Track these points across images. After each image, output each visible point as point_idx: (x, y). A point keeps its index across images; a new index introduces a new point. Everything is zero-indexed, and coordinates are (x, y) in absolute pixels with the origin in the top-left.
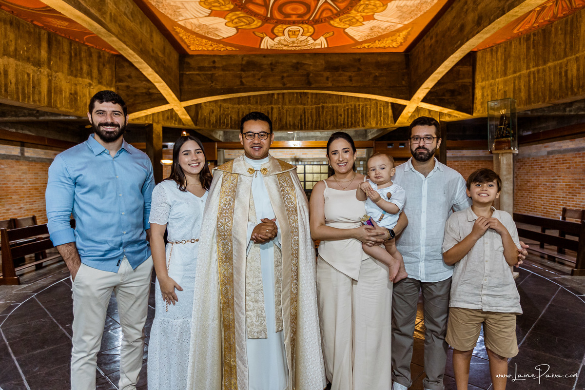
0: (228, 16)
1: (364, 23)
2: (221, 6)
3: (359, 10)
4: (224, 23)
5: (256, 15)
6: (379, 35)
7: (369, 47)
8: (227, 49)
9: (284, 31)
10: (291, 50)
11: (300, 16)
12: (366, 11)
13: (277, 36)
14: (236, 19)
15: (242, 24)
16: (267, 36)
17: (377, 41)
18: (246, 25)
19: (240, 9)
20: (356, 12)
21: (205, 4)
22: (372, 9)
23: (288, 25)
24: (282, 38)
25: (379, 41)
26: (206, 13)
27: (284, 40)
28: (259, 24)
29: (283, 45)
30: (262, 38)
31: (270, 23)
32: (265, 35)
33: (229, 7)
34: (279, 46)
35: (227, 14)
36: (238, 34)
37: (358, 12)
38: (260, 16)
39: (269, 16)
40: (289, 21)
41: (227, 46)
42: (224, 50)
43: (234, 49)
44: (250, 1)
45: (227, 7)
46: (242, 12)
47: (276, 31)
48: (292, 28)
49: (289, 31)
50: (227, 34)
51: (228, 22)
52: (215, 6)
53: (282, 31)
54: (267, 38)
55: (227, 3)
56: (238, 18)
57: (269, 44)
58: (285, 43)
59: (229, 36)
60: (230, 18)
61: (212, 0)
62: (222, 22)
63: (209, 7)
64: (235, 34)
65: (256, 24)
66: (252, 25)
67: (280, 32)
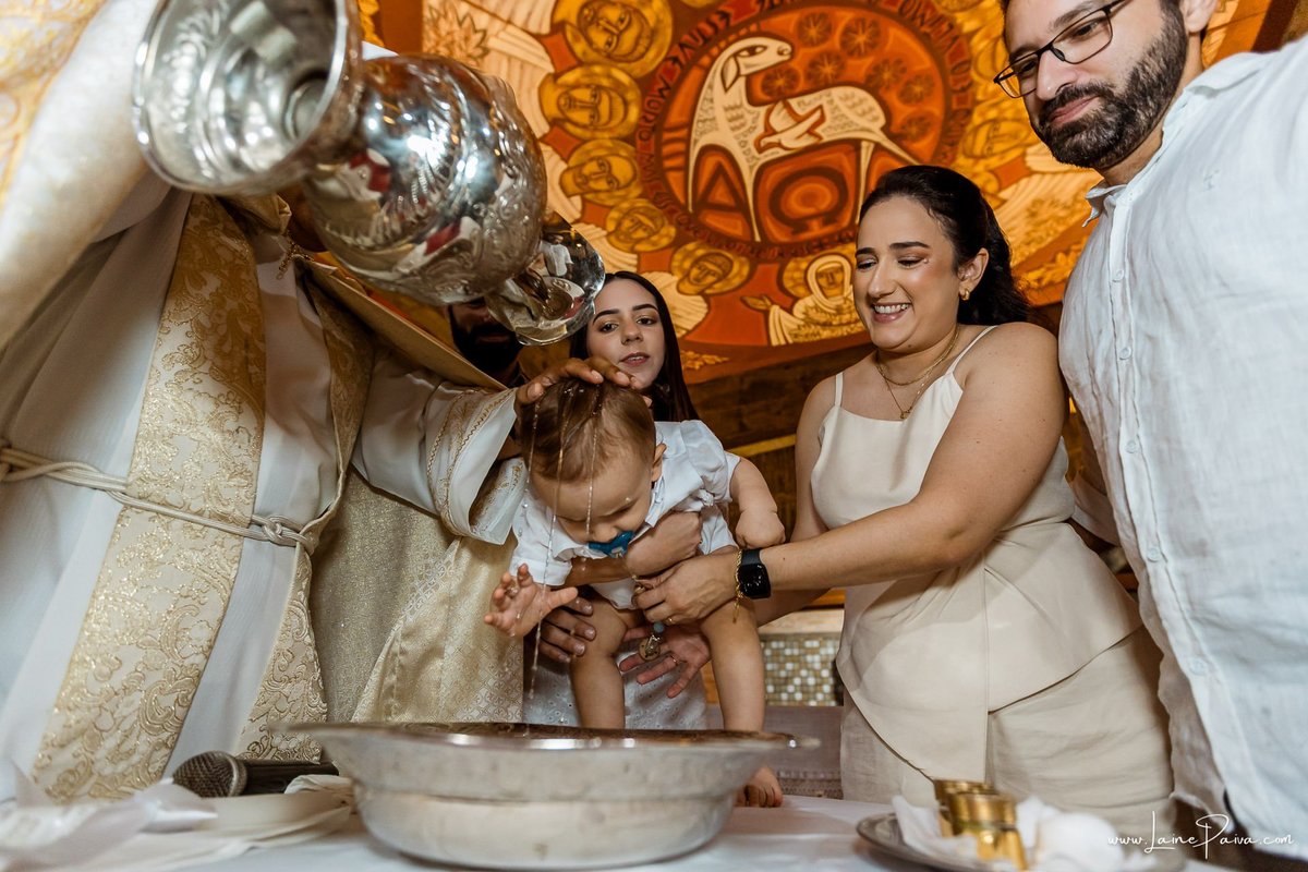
0: (675, 264)
1: (1004, 194)
2: (649, 237)
3: (977, 151)
4: (674, 286)
5: (728, 242)
6: (1061, 229)
7: (1044, 282)
8: (706, 364)
9: (805, 280)
10: (842, 339)
11: (830, 217)
12: (998, 147)
13: (796, 299)
14: (692, 266)
15: (710, 279)
16: (773, 303)
17: (1060, 256)
18: (719, 280)
19: (691, 234)
20: (971, 161)
21: (618, 239)
22: (1014, 136)
23: (811, 257)
24: (808, 301)
25: (1067, 253)
26: (630, 265)
27: (816, 307)
28: (746, 270)
29: (818, 324)
30: (766, 313)
31: (767, 261)
32: (768, 303)
33: (667, 235)
34: (811, 331)
35: (671, 258)
36: (712, 313)
37: (977, 158)
38: (738, 245)
39: (758, 239)
40: (809, 242)
41: (702, 354)
42: (701, 367)
43: (718, 360)
44: (703, 202)
45: (662, 237)
46: (699, 242)
47: (788, 284)
48: (823, 265)
49: (819, 275)
50: (691, 317)
51: (681, 281)
52: (639, 241)
53: (802, 281)
54: (775, 311)
55: (659, 222)
56: (696, 262)
57: (788, 328)
58: (822, 318)
59: (695, 323)
60: (680, 268)
61: (627, 224)
62: (669, 285)
63: (630, 245)
64: (707, 314)
65: (739, 273)
66: (730, 276)
67: (799, 284)
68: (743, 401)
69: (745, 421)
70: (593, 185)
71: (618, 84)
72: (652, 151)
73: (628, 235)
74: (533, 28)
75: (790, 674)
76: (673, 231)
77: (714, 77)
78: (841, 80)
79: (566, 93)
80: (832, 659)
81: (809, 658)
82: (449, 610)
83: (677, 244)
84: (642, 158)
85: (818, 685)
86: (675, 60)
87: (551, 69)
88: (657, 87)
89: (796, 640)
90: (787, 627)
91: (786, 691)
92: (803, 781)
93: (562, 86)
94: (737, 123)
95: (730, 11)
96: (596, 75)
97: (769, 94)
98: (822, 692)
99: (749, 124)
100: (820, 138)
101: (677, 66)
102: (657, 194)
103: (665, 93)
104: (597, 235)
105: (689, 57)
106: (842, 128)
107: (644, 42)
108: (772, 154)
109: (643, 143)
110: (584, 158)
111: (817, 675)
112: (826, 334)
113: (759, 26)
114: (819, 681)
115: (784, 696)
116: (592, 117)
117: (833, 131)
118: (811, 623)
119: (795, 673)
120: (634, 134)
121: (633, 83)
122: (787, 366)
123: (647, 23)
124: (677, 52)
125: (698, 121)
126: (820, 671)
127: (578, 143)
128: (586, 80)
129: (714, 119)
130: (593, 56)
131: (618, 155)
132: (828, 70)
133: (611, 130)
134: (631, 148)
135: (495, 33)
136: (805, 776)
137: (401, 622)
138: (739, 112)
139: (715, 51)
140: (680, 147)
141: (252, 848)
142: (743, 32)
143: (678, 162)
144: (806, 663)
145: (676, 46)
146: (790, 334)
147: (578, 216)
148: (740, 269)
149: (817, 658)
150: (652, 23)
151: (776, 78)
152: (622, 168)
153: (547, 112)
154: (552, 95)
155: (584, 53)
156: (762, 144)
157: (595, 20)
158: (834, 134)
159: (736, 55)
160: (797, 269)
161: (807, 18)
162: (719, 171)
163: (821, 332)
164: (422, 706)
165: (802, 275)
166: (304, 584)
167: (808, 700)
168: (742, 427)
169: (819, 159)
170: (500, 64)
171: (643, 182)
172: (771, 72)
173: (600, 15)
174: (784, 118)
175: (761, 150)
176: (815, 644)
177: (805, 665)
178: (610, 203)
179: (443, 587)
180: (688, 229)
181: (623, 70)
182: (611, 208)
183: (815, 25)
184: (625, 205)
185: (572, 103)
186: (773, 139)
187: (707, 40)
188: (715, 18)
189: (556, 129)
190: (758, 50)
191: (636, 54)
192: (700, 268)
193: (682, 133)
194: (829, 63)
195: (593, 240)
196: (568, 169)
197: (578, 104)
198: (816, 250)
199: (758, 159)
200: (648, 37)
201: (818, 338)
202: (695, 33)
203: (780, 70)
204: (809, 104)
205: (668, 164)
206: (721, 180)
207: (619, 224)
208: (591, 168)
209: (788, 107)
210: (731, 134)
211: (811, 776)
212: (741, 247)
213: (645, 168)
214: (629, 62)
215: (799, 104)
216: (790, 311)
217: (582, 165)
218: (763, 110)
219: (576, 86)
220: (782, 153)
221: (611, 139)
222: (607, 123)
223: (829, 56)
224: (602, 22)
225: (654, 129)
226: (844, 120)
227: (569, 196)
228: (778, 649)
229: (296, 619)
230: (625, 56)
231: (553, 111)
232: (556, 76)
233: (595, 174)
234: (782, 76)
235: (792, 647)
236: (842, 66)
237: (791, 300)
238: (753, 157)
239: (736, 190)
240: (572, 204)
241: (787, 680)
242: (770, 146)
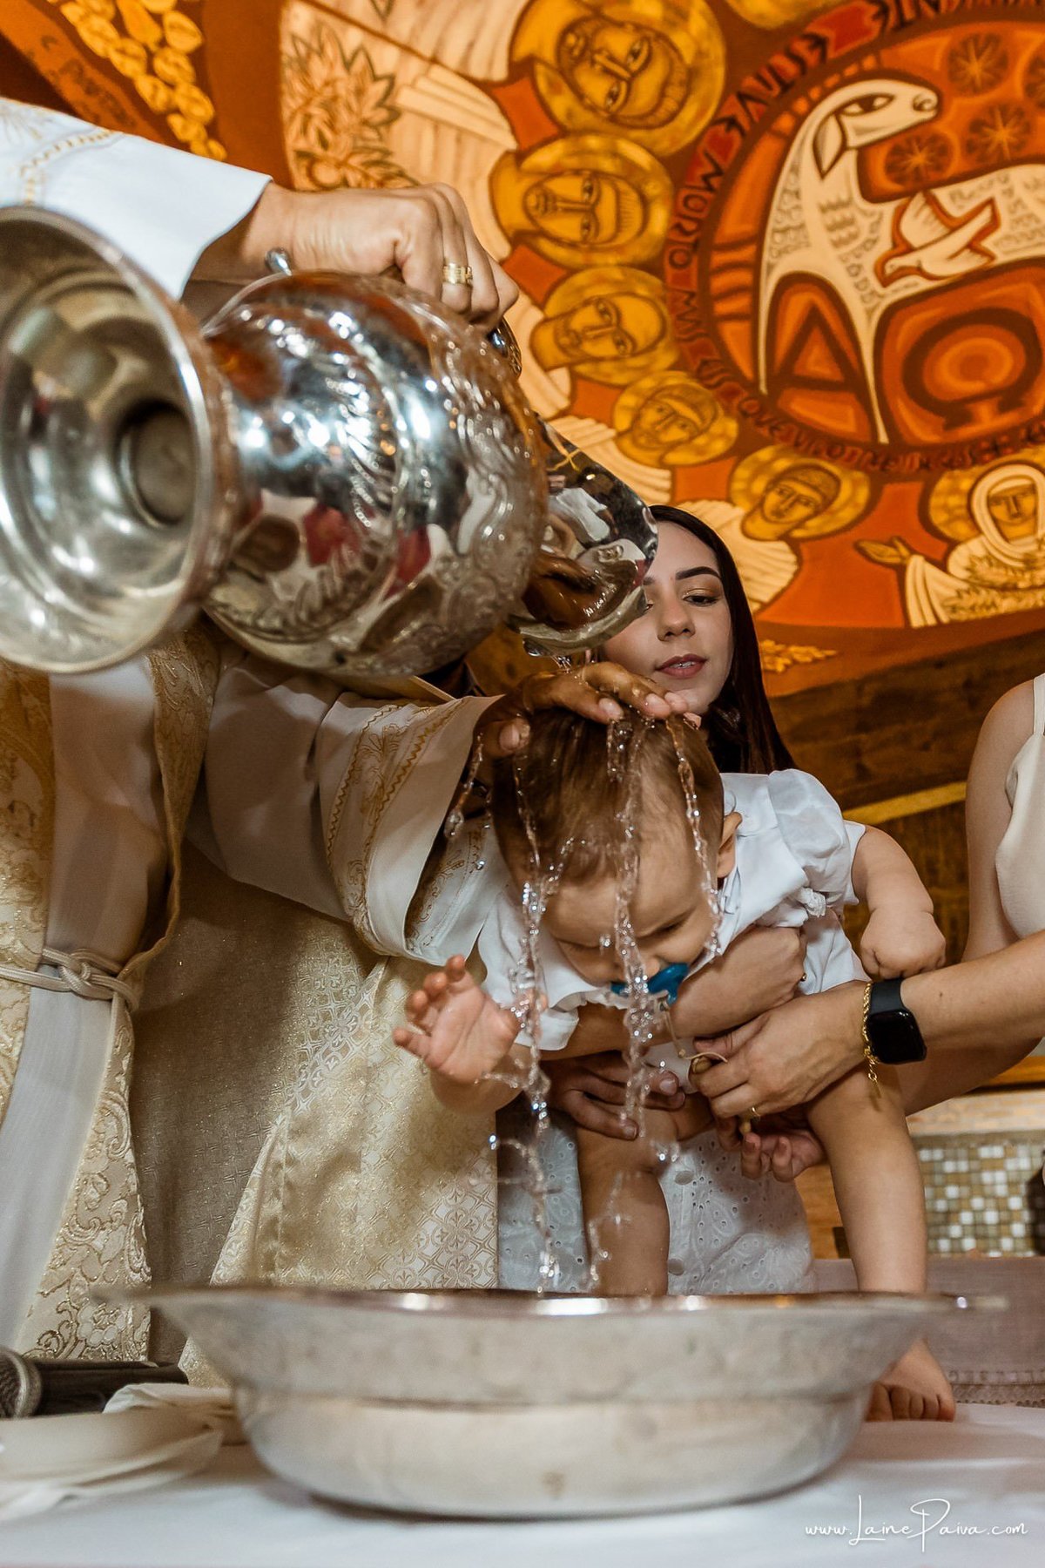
0: (738, 486)
2: (692, 438)
4: (736, 526)
5: (832, 446)
9: (969, 507)
13: (952, 544)
14: (767, 490)
15: (800, 512)
16: (913, 552)
18: (816, 513)
19: (765, 432)
21: (636, 443)
24: (975, 547)
27: (989, 558)
28: (863, 495)
29: (992, 586)
30: (900, 570)
31: (901, 478)
32: (904, 551)
33: (723, 435)
34: (980, 601)
35: (730, 478)
38: (849, 450)
39: (883, 437)
40: (974, 443)
41: (788, 644)
42: (787, 667)
43: (818, 655)
44: (786, 376)
45: (714, 438)
46: (780, 446)
47: (938, 518)
48: (997, 484)
49: (992, 501)
50: (768, 580)
51: (749, 515)
52: (673, 446)
53: (963, 511)
54: (917, 566)
55: (708, 413)
56: (776, 481)
57: (938, 595)
58: (1000, 577)
59: (777, 590)
60: (747, 492)
61: (651, 416)
62: (728, 524)
63: (656, 454)
64: (796, 574)
65: (851, 500)
66: (837, 504)
67: (958, 518)
68: (862, 727)
69: (867, 762)
70: (590, 348)
71: (630, 168)
72: (694, 286)
73: (653, 436)
74: (478, 71)
75: (954, 1206)
76: (732, 427)
77: (801, 152)
78: (1023, 154)
79: (538, 185)
80: (1027, 1177)
81: (987, 1177)
82: (367, 1088)
83: (740, 450)
84: (675, 300)
85: (1004, 1224)
86: (732, 122)
87: (510, 144)
88: (700, 172)
89: (962, 1145)
90: (948, 1122)
91: (947, 1236)
92: (979, 1386)
93: (530, 173)
94: (843, 234)
95: (829, 33)
96: (591, 152)
97: (899, 180)
98: (1010, 1235)
99: (865, 235)
100: (992, 257)
101: (735, 135)
102: (705, 363)
103: (715, 182)
104: (599, 438)
105: (756, 118)
106: (1030, 239)
107: (675, 92)
108: (907, 287)
109: (676, 271)
110: (573, 301)
111: (1001, 1204)
112: (1007, 605)
113: (878, 60)
114: (1004, 1215)
115: (944, 1245)
116: (586, 227)
117: (1013, 245)
118: (988, 1116)
119: (962, 1203)
120: (661, 256)
121: (657, 164)
122: (940, 664)
123: (680, 58)
124: (734, 109)
125: (776, 231)
126: (1005, 1199)
127: (563, 273)
128: (573, 162)
129: (802, 226)
130: (585, 118)
131: (633, 294)
132: (1003, 135)
133: (620, 249)
134: (656, 281)
135: (409, 81)
136: (983, 1378)
137: (288, 1109)
138: (847, 213)
139: (801, 106)
140: (744, 277)
141: (68, 1498)
142: (851, 71)
143: (740, 304)
144: (982, 1185)
145: (733, 99)
146: (943, 606)
147: (563, 403)
148: (853, 493)
149: (1000, 1176)
150: (688, 57)
151: (912, 152)
152: (641, 318)
153: (504, 223)
154: (514, 189)
155: (570, 115)
156: (889, 270)
157: (587, 54)
158: (1014, 251)
159: (838, 112)
160: (954, 491)
161: (965, 44)
162: (813, 319)
163: (998, 601)
164: (326, 1253)
165: (964, 502)
166: (125, 1062)
167: (986, 1250)
168: (862, 772)
169: (987, 295)
170: (419, 137)
171: (678, 341)
172: (901, 141)
173: (597, 45)
174: (925, 222)
175: (886, 281)
176: (997, 1151)
177: (979, 1189)
178: (620, 379)
179: (356, 1049)
180: (759, 424)
181: (639, 143)
182: (622, 388)
183: (978, 55)
184: (647, 384)
185: (550, 203)
186: (909, 260)
187: (786, 87)
188: (801, 47)
189: (523, 250)
190: (879, 102)
191: (662, 114)
192: (781, 492)
193: (747, 253)
194: (1005, 124)
195: (591, 446)
196: (546, 321)
197: (559, 204)
198: (987, 457)
199: (882, 297)
200: (681, 84)
201: (993, 611)
202: (768, 76)
203: (918, 140)
204: (971, 196)
205: (722, 308)
206: (816, 334)
207: (637, 418)
208: (586, 318)
209: (932, 202)
210: (833, 253)
211: (993, 1378)
212: (854, 453)
213: (680, 317)
214: (649, 128)
215: (952, 197)
216: (942, 566)
217: (571, 313)
218: (888, 209)
219: (556, 172)
220: (924, 285)
221: (621, 265)
222: (614, 237)
223: (1005, 111)
224: (599, 58)
225: (695, 245)
226: (1033, 225)
227: (547, 369)
228: (932, 1162)
229: (113, 1123)
230: (642, 117)
231: (518, 219)
232: (519, 156)
233: (593, 328)
234: (921, 149)
235: (956, 1159)
236: (1028, 129)
237: (943, 546)
238: (873, 293)
239: (843, 352)
240: (556, 386)
241: (949, 1216)
242: (903, 272)
